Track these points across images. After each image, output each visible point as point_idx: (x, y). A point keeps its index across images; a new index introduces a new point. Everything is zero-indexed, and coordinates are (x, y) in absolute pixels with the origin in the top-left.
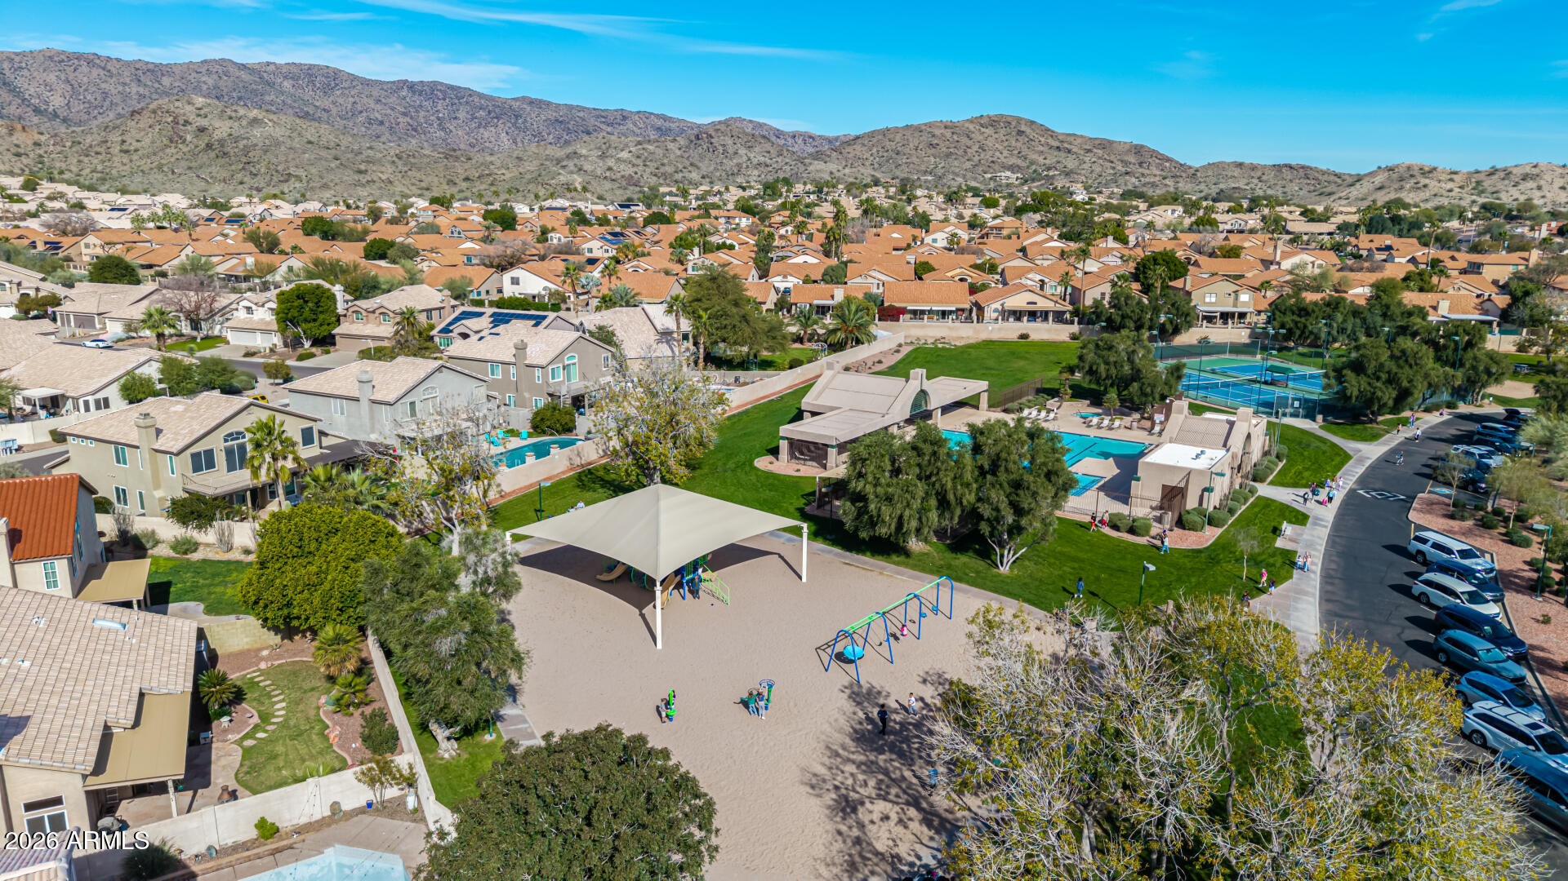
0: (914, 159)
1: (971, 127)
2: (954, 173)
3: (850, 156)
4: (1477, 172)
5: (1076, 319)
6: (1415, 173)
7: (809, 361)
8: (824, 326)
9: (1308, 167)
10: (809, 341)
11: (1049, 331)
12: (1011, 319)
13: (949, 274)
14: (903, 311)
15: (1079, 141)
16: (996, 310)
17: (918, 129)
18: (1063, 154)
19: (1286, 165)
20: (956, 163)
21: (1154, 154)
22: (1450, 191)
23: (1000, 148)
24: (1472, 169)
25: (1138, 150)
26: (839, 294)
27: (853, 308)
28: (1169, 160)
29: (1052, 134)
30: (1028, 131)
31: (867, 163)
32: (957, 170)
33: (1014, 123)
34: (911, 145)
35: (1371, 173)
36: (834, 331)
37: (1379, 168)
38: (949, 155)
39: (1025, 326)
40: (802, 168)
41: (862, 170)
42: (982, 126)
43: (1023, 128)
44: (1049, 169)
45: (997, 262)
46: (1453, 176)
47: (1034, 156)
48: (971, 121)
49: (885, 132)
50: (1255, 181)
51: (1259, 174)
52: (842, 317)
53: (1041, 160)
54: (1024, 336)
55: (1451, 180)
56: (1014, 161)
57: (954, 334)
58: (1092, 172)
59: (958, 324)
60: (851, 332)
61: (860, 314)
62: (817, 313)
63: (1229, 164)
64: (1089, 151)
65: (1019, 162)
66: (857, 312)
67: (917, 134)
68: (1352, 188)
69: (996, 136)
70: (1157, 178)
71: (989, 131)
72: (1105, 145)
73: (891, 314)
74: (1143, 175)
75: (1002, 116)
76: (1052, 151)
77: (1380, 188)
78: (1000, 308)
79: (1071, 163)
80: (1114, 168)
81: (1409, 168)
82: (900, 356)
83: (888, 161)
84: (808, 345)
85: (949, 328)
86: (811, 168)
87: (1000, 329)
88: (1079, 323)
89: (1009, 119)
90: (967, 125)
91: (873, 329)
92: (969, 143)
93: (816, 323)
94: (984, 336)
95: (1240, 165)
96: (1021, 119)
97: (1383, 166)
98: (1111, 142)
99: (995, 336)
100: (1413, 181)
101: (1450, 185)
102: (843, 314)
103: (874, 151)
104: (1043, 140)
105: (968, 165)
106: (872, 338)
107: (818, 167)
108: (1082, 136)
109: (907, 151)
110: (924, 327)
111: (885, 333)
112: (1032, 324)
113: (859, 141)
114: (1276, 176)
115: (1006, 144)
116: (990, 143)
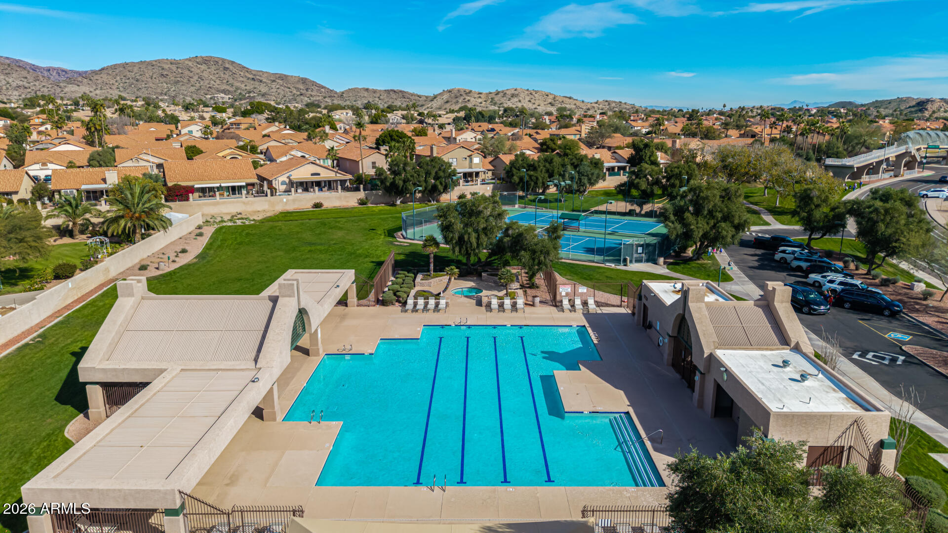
0: (151, 85)
1: (190, 64)
2: (183, 94)
3: (98, 82)
4: (490, 93)
5: (362, 186)
6: (462, 93)
7: (86, 266)
8: (99, 214)
9: (403, 91)
10: (82, 232)
11: (340, 198)
12: (300, 191)
13: (221, 154)
14: (192, 190)
15: (266, 75)
16: (283, 183)
17: (150, 64)
18: (257, 83)
19: (392, 90)
20: (184, 88)
21: (314, 83)
22: (481, 103)
23: (214, 78)
24: (488, 92)
25: (304, 81)
26: (112, 178)
27: (137, 190)
28: (323, 87)
29: (248, 70)
30: (231, 68)
31: (114, 87)
32: (186, 93)
33: (220, 62)
34: (147, 75)
35: (440, 94)
36: (116, 220)
37: (444, 91)
38: (177, 82)
39: (316, 196)
40: (59, 90)
41: (111, 92)
42: (198, 63)
43: (227, 66)
44: (250, 92)
45: (257, 144)
46: (480, 95)
47: (239, 84)
48: (190, 60)
49: (125, 65)
50: (377, 99)
51: (378, 95)
52: (123, 202)
53: (243, 86)
54: (318, 205)
55: (480, 97)
56: (224, 87)
57: (250, 208)
58: (279, 94)
59: (251, 199)
60: (138, 219)
61: (146, 196)
62: (88, 198)
63: (361, 89)
64: (274, 81)
65: (228, 88)
66: (142, 193)
67: (150, 67)
68: (433, 102)
69: (209, 70)
70: (321, 98)
71: (203, 67)
72: (283, 77)
73: (179, 194)
74: (311, 95)
75: (211, 57)
76: (249, 81)
77: (447, 102)
78: (287, 181)
79: (264, 89)
80: (291, 92)
81: (459, 91)
82: (204, 241)
83: (130, 86)
84: (81, 238)
85: (244, 203)
86: (66, 90)
87: (294, 200)
88: (365, 190)
89: (216, 60)
90: (186, 62)
91: (165, 213)
92: (191, 75)
93: (87, 211)
94: (279, 208)
95: (367, 90)
96: (225, 60)
97: (446, 90)
98: (286, 76)
99: (291, 208)
100: (462, 98)
101: (480, 100)
102: (125, 199)
103: (118, 78)
104: (242, 73)
105: (193, 89)
106: (166, 224)
107: (73, 89)
108: (267, 72)
109: (144, 79)
110: (218, 204)
111: (180, 216)
112: (322, 194)
113: (105, 71)
114: (387, 96)
115: (217, 76)
116: (205, 74)
